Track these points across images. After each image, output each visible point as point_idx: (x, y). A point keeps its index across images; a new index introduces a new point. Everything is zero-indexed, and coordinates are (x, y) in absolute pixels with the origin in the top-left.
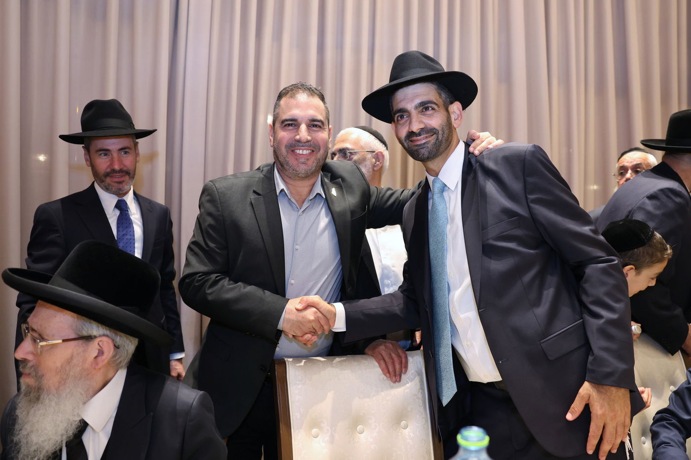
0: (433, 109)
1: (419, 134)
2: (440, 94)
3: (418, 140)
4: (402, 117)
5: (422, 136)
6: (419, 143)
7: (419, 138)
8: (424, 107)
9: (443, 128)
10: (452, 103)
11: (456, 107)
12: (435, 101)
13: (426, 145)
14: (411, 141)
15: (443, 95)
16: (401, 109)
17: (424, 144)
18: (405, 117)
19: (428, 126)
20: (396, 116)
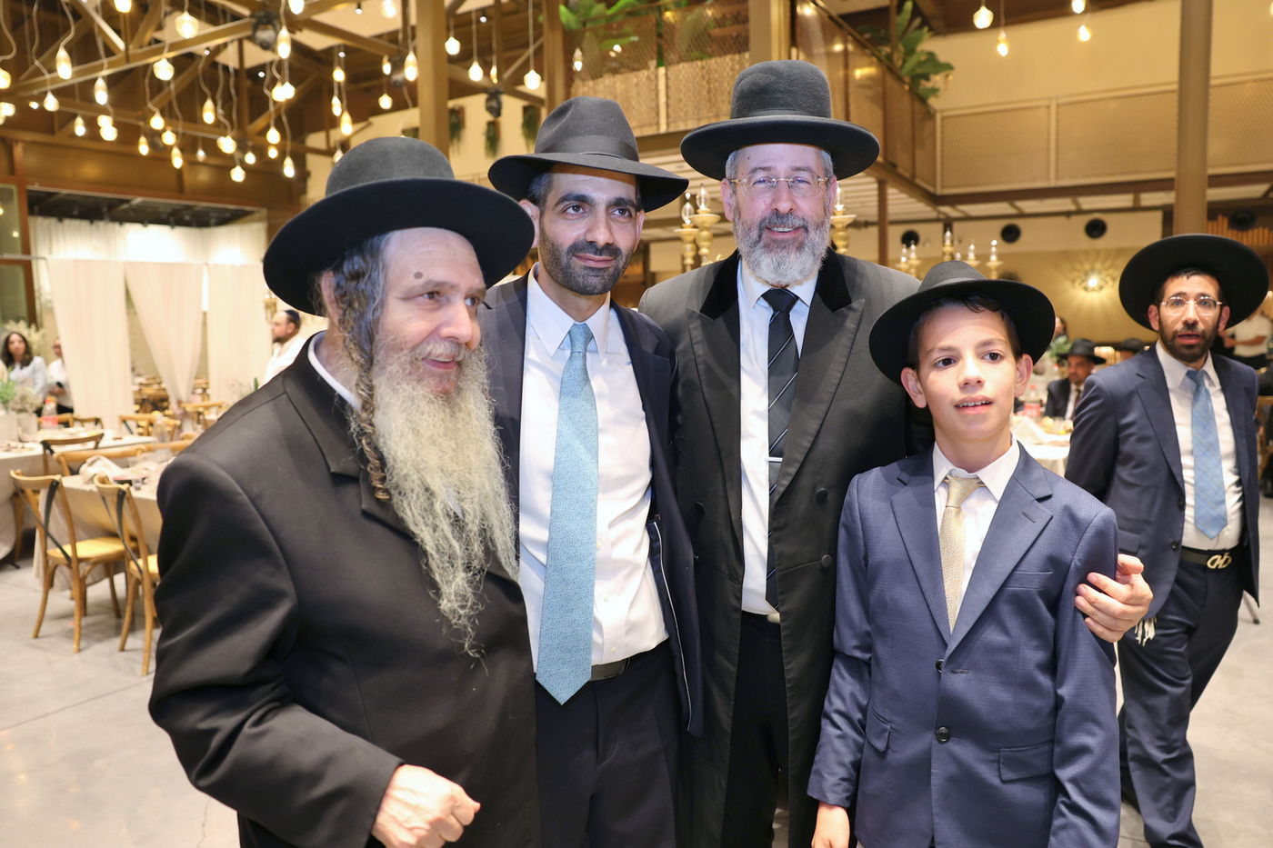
0: (630, 215)
1: (599, 251)
4: (576, 208)
5: (604, 257)
6: (592, 264)
7: (597, 257)
12: (635, 202)
17: (602, 269)
18: (581, 210)
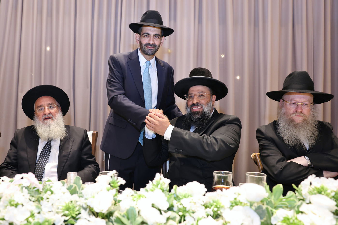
2: (161, 32)
3: (150, 47)
8: (156, 35)
9: (158, 46)
10: (163, 36)
11: (163, 38)
13: (152, 50)
14: (147, 47)
15: (162, 32)
16: (148, 33)
19: (155, 44)
20: (144, 35)
